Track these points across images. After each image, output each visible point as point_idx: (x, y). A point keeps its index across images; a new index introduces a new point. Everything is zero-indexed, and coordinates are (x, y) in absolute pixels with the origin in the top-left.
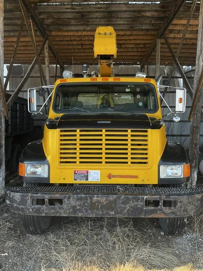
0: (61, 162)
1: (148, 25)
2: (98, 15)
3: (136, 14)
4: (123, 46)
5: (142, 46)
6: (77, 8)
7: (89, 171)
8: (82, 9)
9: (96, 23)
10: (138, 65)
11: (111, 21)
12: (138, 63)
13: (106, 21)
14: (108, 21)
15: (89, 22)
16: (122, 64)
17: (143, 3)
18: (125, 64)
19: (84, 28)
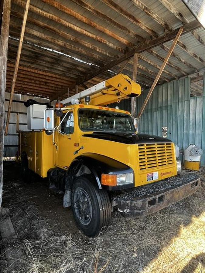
0: (141, 169)
1: (74, 75)
2: (48, 59)
3: (74, 67)
4: (48, 84)
5: (60, 87)
6: (37, 49)
7: (153, 173)
8: (41, 52)
9: (42, 64)
10: (47, 98)
11: (54, 66)
12: (48, 97)
13: (50, 65)
14: (52, 65)
15: (37, 62)
16: (36, 96)
17: (81, 61)
18: (38, 97)
19: (29, 65)
